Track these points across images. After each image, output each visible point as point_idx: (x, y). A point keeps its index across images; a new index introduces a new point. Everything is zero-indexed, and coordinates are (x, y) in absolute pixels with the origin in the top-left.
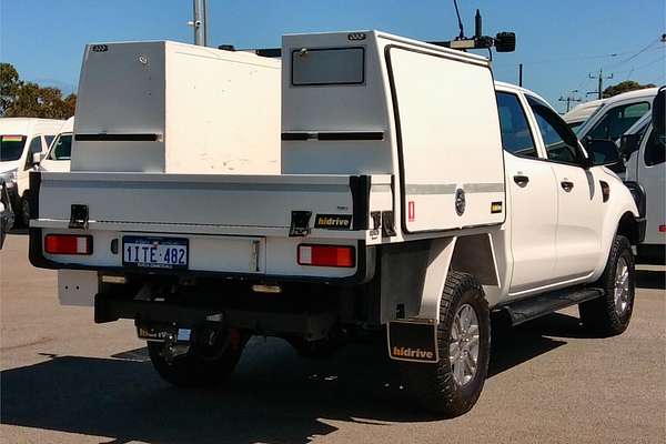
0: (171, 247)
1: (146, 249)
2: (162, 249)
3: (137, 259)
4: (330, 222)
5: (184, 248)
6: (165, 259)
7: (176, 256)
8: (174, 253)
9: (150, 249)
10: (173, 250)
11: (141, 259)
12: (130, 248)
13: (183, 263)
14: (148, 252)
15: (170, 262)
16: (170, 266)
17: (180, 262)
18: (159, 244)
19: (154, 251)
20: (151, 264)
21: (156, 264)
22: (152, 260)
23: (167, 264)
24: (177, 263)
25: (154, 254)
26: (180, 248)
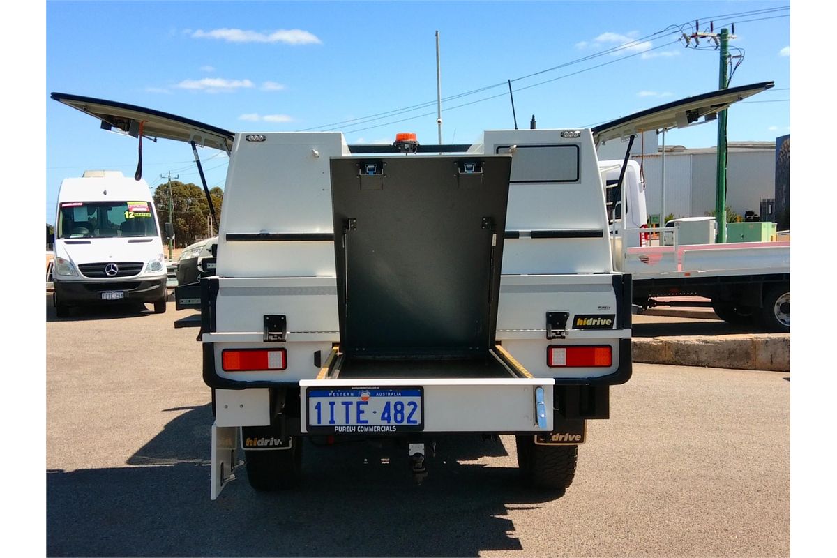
0: (393, 400)
1: (347, 404)
2: (378, 403)
3: (332, 421)
5: (417, 400)
6: (383, 418)
7: (401, 412)
8: (399, 407)
9: (355, 405)
10: (397, 404)
11: (340, 420)
12: (319, 404)
13: (415, 422)
14: (353, 409)
15: (393, 422)
16: (392, 429)
17: (409, 420)
18: (370, 396)
19: (362, 407)
20: (357, 427)
21: (366, 426)
22: (359, 421)
23: (386, 426)
24: (405, 423)
25: (363, 412)
26: (409, 401)
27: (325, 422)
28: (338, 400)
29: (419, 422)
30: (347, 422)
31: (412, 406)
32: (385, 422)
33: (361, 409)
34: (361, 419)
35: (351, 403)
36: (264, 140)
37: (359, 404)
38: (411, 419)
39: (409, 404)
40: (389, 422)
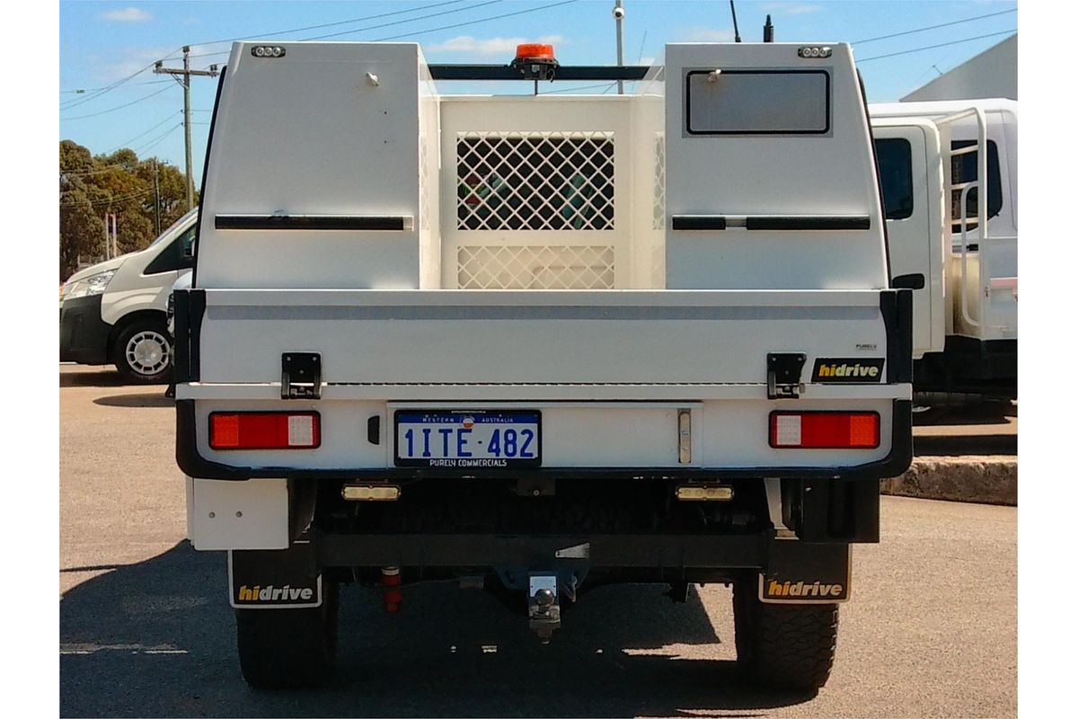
0: (503, 428)
1: (446, 432)
2: (484, 431)
3: (427, 453)
4: (843, 371)
5: (533, 427)
6: (490, 450)
7: (514, 442)
8: (510, 437)
9: (455, 433)
10: (507, 432)
11: (436, 452)
12: (410, 431)
13: (531, 455)
14: (453, 438)
15: (502, 455)
16: (502, 463)
17: (523, 453)
18: (475, 422)
19: (464, 436)
20: (457, 460)
21: (470, 460)
22: (460, 453)
23: (494, 459)
24: (518, 456)
25: (465, 442)
26: (523, 429)
27: (418, 454)
28: (435, 427)
29: (535, 456)
30: (446, 454)
31: (527, 436)
32: (493, 455)
33: (463, 438)
34: (463, 451)
35: (451, 431)
36: (282, 55)
37: (460, 432)
38: (526, 451)
39: (523, 433)
40: (497, 455)
